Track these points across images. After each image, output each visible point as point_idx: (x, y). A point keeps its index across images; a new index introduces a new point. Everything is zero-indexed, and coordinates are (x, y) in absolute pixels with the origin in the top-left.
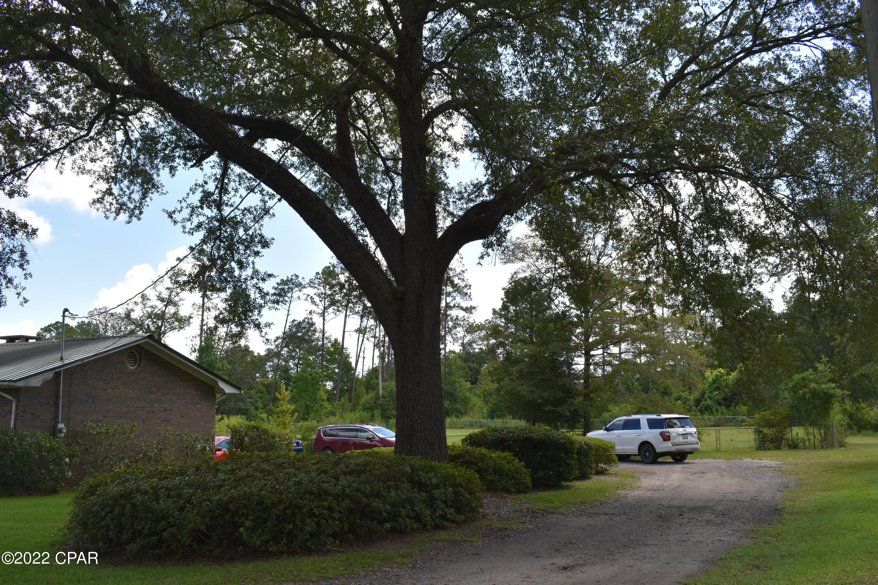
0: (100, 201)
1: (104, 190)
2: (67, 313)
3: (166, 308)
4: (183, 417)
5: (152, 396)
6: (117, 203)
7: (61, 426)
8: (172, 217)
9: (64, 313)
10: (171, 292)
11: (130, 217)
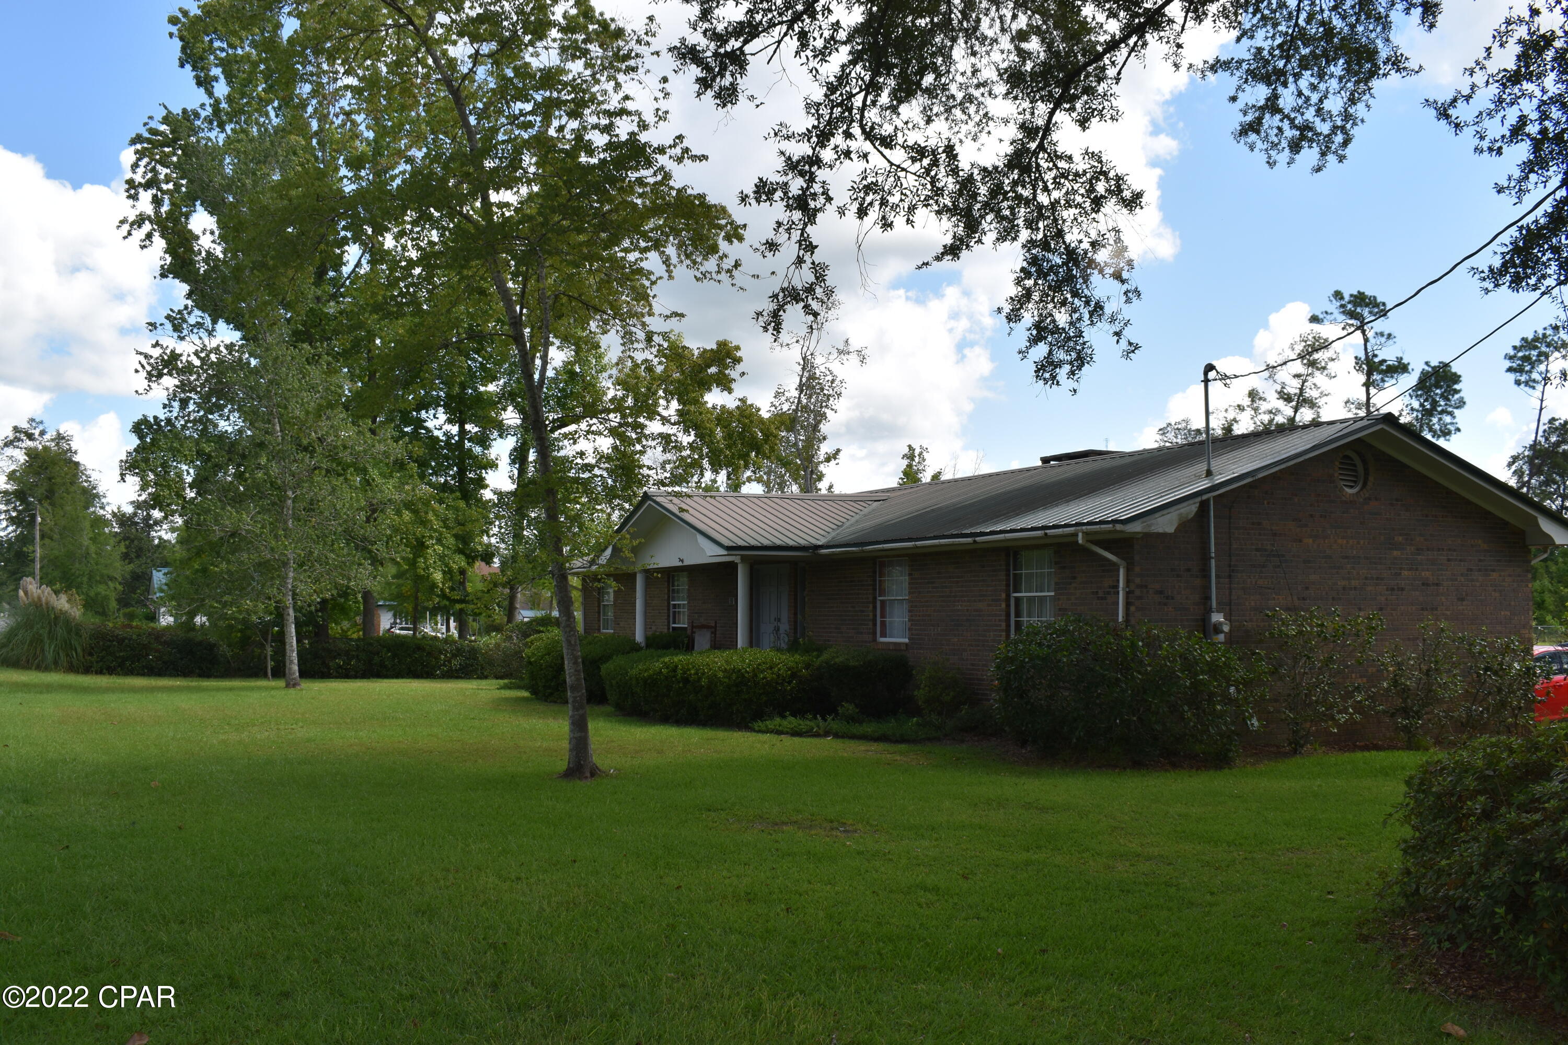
0: (1254, 127)
1: (1262, 102)
2: (1212, 375)
3: (1296, 412)
4: (1462, 600)
5: (1395, 553)
6: (1293, 125)
7: (1217, 618)
8: (1447, 117)
9: (1206, 374)
10: (1304, 382)
11: (1323, 154)
